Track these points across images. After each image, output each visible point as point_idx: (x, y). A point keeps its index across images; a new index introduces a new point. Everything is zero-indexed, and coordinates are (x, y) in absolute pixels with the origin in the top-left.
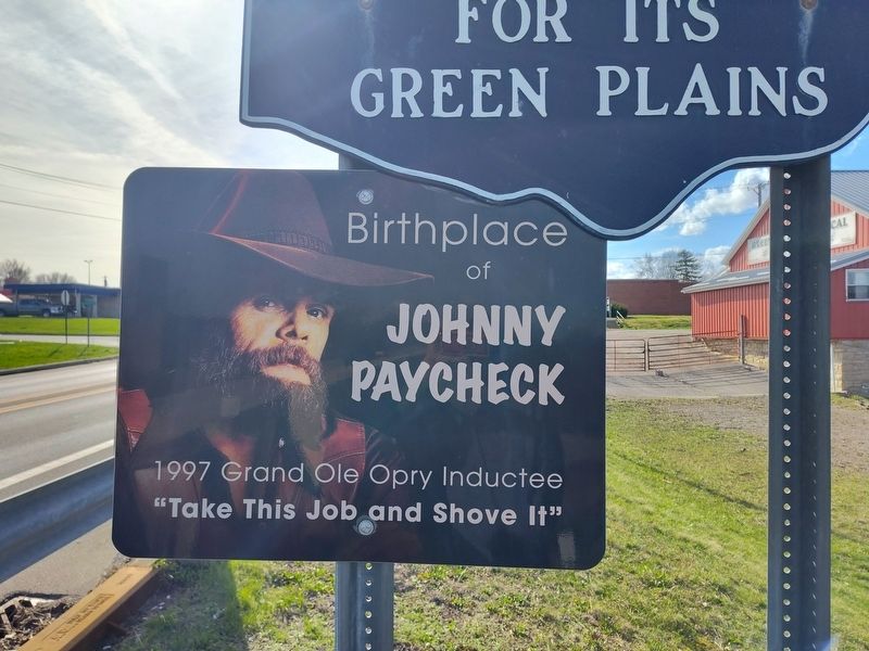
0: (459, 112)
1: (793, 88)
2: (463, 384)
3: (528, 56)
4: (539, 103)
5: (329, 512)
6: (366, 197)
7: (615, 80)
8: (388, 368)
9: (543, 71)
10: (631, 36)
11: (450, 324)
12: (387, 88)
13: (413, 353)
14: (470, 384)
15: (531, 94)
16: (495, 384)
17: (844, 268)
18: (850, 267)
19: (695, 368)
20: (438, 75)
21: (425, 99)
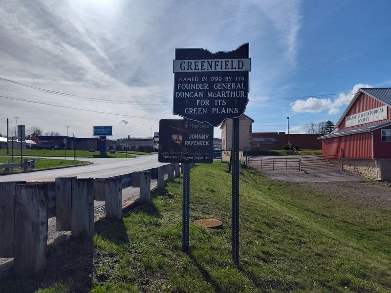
0: (197, 113)
1: (234, 110)
2: (197, 143)
3: (205, 107)
4: (206, 112)
5: (183, 158)
6: (187, 122)
7: (214, 109)
8: (189, 141)
9: (206, 109)
10: (216, 105)
11: (196, 137)
12: (189, 110)
13: (192, 140)
14: (198, 143)
15: (205, 111)
16: (201, 143)
17: (381, 129)
18: (383, 128)
19: (322, 170)
20: (195, 109)
21: (193, 112)
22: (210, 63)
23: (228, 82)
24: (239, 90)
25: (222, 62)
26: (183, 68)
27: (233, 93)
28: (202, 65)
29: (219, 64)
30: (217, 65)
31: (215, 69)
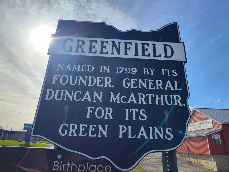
0: (85, 135)
1: (165, 133)
3: (103, 122)
4: (105, 134)
6: (59, 157)
7: (123, 129)
9: (106, 126)
10: (127, 119)
12: (68, 129)
15: (103, 131)
17: (212, 134)
20: (81, 126)
21: (77, 132)
22: (117, 44)
23: (149, 77)
24: (169, 92)
25: (136, 44)
26: (67, 49)
27: (159, 97)
28: (102, 47)
29: (133, 47)
30: (129, 49)
31: (126, 54)
